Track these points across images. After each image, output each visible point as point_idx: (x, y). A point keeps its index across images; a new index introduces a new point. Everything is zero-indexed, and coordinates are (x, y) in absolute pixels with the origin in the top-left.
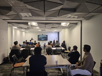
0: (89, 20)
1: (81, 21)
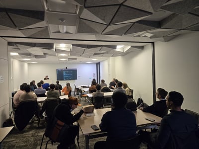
1: (153, 43)
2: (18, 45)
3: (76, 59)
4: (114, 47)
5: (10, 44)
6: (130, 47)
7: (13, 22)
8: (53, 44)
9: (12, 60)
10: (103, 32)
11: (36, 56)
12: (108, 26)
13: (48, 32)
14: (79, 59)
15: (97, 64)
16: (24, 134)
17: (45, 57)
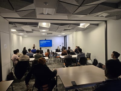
0: (118, 20)
1: (106, 22)
2: (16, 24)
3: (52, 33)
4: (79, 25)
5: (10, 23)
6: (89, 24)
7: (11, 5)
8: (38, 23)
9: (12, 34)
10: (74, 12)
11: (27, 32)
12: (79, 6)
13: (36, 13)
14: (54, 33)
15: (64, 37)
16: (21, 82)
17: (33, 32)
